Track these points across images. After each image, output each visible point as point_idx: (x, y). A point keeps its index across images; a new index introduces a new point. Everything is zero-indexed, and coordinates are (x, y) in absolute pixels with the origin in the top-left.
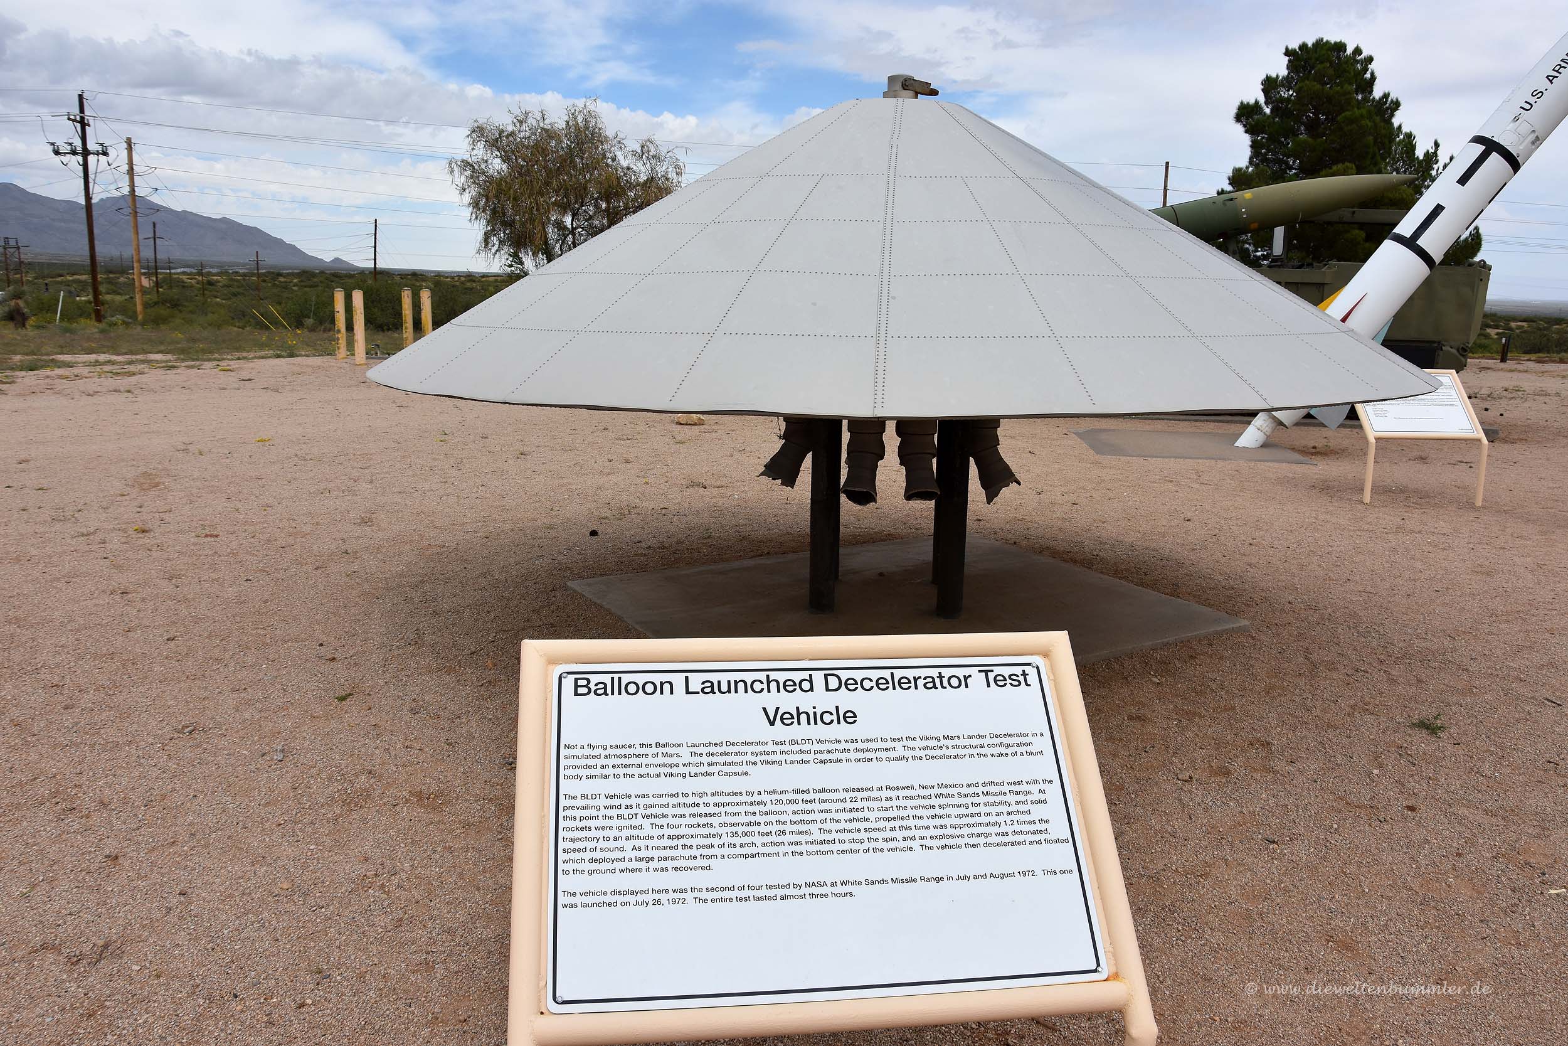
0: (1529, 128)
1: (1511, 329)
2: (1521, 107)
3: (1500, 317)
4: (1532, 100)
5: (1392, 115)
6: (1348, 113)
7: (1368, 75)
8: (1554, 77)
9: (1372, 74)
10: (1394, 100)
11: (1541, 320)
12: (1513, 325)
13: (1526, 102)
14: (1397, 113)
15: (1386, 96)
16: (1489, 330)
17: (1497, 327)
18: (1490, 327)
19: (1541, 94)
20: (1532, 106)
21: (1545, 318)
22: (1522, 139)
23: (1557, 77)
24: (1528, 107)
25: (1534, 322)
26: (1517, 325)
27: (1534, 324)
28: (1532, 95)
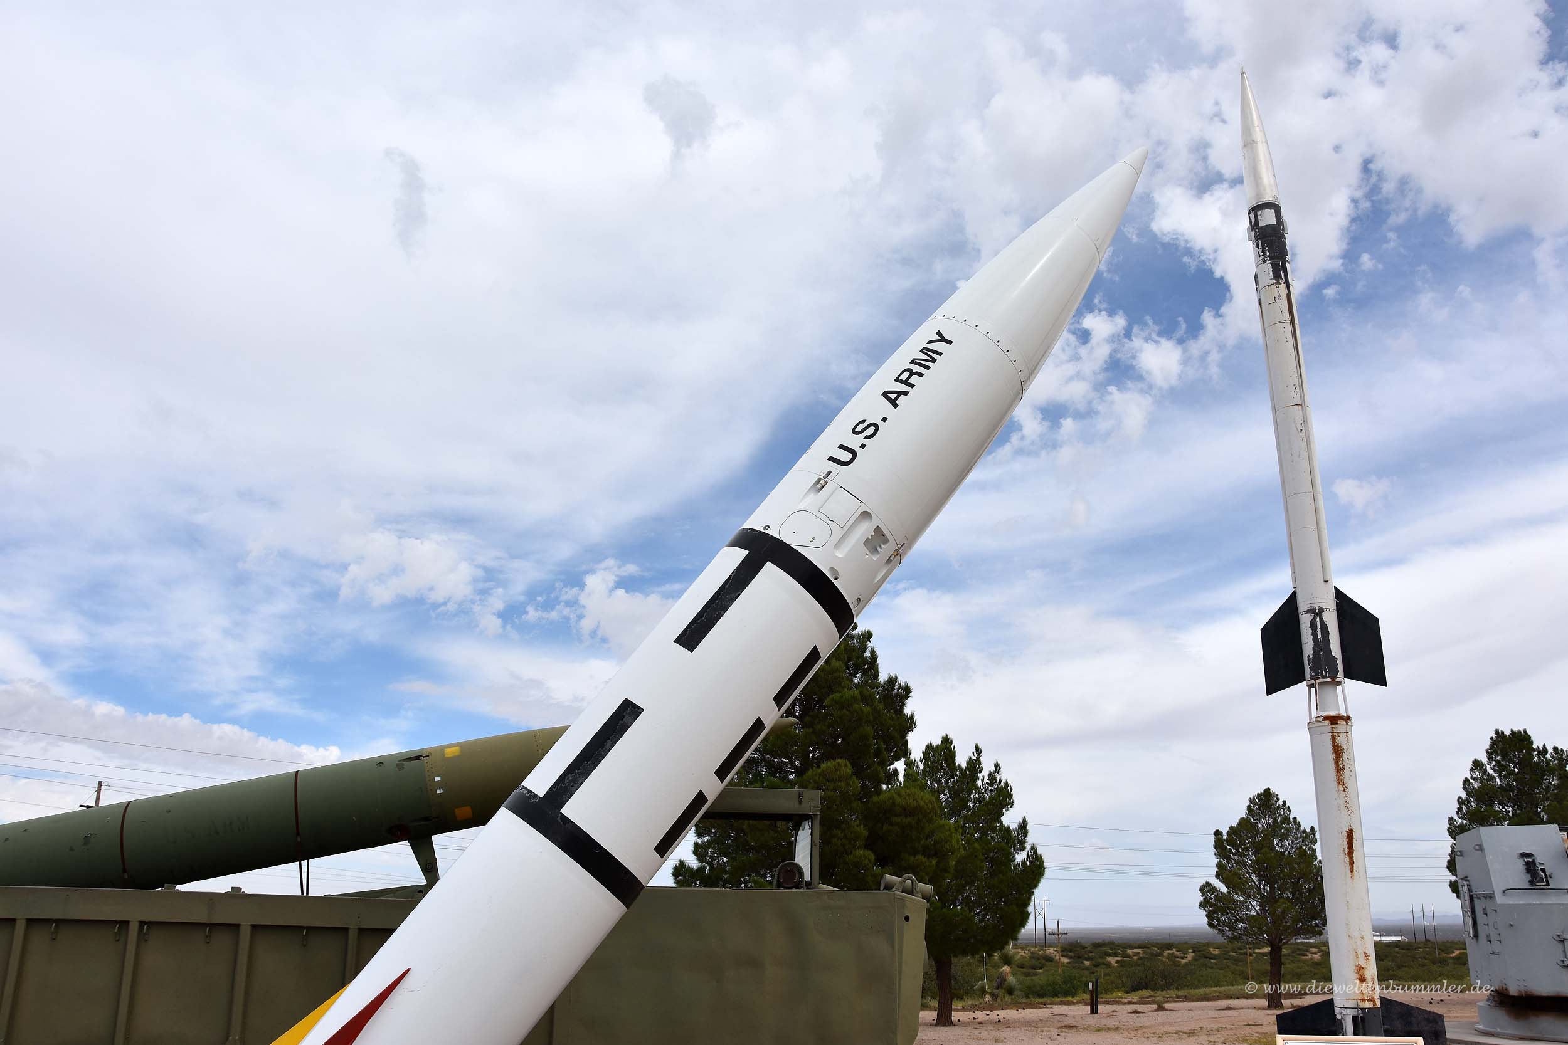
0: (854, 508)
1: (1129, 957)
2: (831, 459)
3: (1118, 946)
4: (854, 442)
5: (903, 704)
6: (836, 696)
7: (867, 654)
8: (899, 393)
9: (873, 652)
10: (903, 685)
11: (1154, 946)
12: (1130, 952)
13: (841, 447)
14: (909, 701)
15: (892, 680)
16: (1109, 959)
17: (1115, 955)
18: (1109, 955)
19: (872, 429)
20: (854, 454)
21: (1157, 944)
22: (838, 533)
23: (906, 393)
24: (846, 456)
25: (1148, 948)
26: (1133, 952)
27: (1148, 950)
28: (854, 432)
